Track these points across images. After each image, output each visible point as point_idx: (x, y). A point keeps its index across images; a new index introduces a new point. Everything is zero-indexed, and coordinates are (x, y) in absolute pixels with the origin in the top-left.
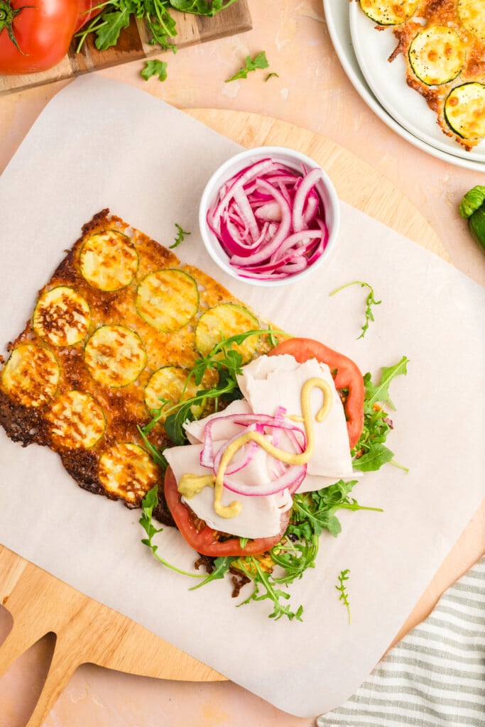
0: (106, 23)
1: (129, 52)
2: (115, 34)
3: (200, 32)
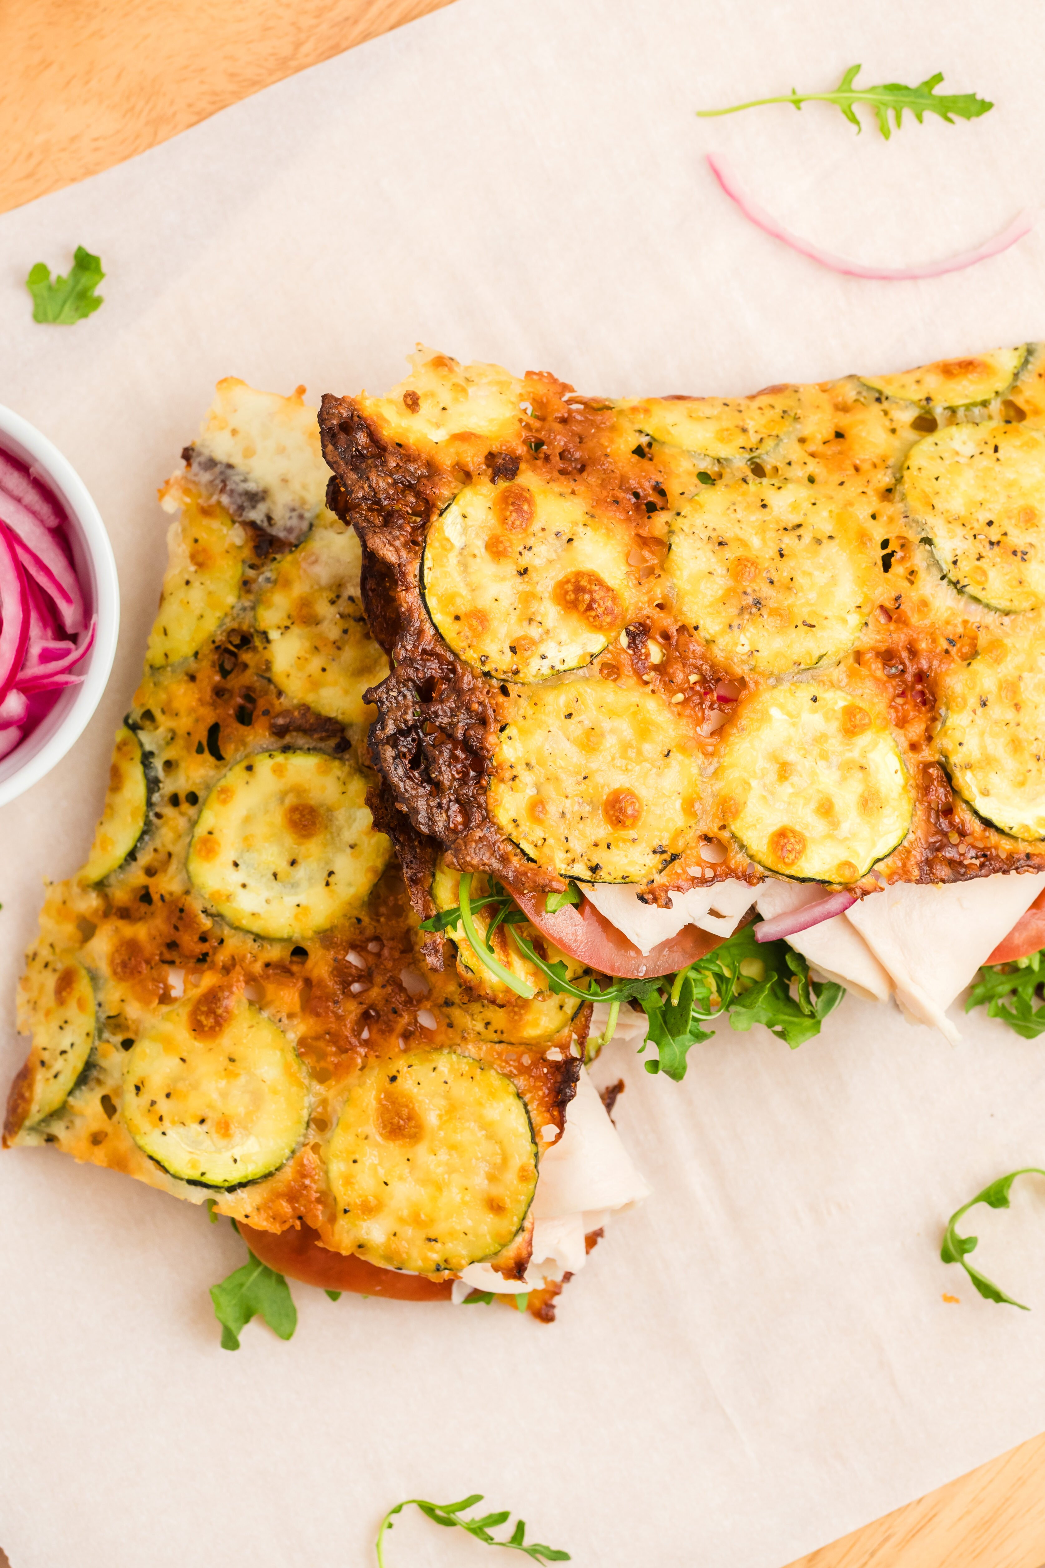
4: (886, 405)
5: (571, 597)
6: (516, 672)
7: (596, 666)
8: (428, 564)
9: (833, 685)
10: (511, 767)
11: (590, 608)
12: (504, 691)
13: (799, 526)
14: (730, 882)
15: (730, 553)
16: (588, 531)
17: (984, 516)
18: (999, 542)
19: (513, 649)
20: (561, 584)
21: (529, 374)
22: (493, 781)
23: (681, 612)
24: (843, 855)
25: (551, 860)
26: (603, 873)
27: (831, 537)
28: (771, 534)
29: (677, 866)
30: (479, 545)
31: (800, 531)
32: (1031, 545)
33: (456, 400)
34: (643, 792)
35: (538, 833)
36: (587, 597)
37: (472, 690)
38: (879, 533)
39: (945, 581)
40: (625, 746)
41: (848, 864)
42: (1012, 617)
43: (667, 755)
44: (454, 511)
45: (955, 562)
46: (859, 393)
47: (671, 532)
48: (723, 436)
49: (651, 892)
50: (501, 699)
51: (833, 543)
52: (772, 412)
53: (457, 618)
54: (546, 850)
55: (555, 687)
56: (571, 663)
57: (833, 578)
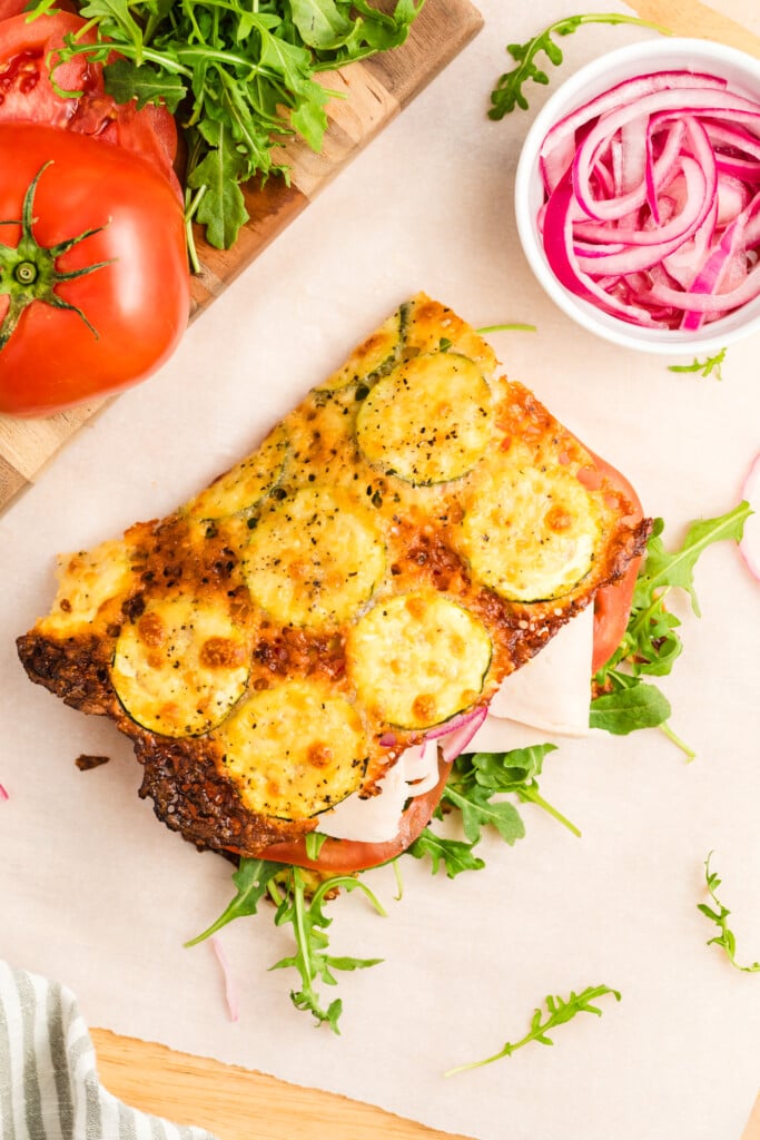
0: (203, 188)
1: (275, 213)
2: (235, 200)
3: (391, 90)
4: (335, 397)
5: (209, 660)
6: (210, 723)
7: (252, 687)
8: (122, 698)
9: (391, 597)
10: (244, 776)
11: (223, 660)
12: (210, 739)
13: (315, 516)
14: (407, 751)
15: (284, 566)
16: (199, 612)
17: (416, 430)
18: (434, 439)
19: (200, 712)
20: (201, 656)
21: (127, 532)
22: (241, 791)
23: (277, 622)
24: (460, 689)
25: (299, 813)
26: (333, 799)
27: (337, 510)
28: (302, 534)
29: (371, 765)
30: (145, 667)
31: (318, 519)
32: (455, 425)
33: (91, 586)
34: (324, 738)
35: (282, 804)
36: (217, 656)
37: (193, 751)
38: (362, 488)
39: (417, 488)
40: (298, 719)
41: (467, 693)
42: (471, 475)
43: (324, 707)
44: (119, 658)
45: (415, 471)
46: (317, 400)
47: (245, 578)
48: (250, 489)
49: (366, 791)
50: (211, 744)
51: (339, 514)
52: (271, 450)
53: (158, 717)
54: (293, 809)
55: (236, 716)
56: (236, 695)
57: (352, 534)
